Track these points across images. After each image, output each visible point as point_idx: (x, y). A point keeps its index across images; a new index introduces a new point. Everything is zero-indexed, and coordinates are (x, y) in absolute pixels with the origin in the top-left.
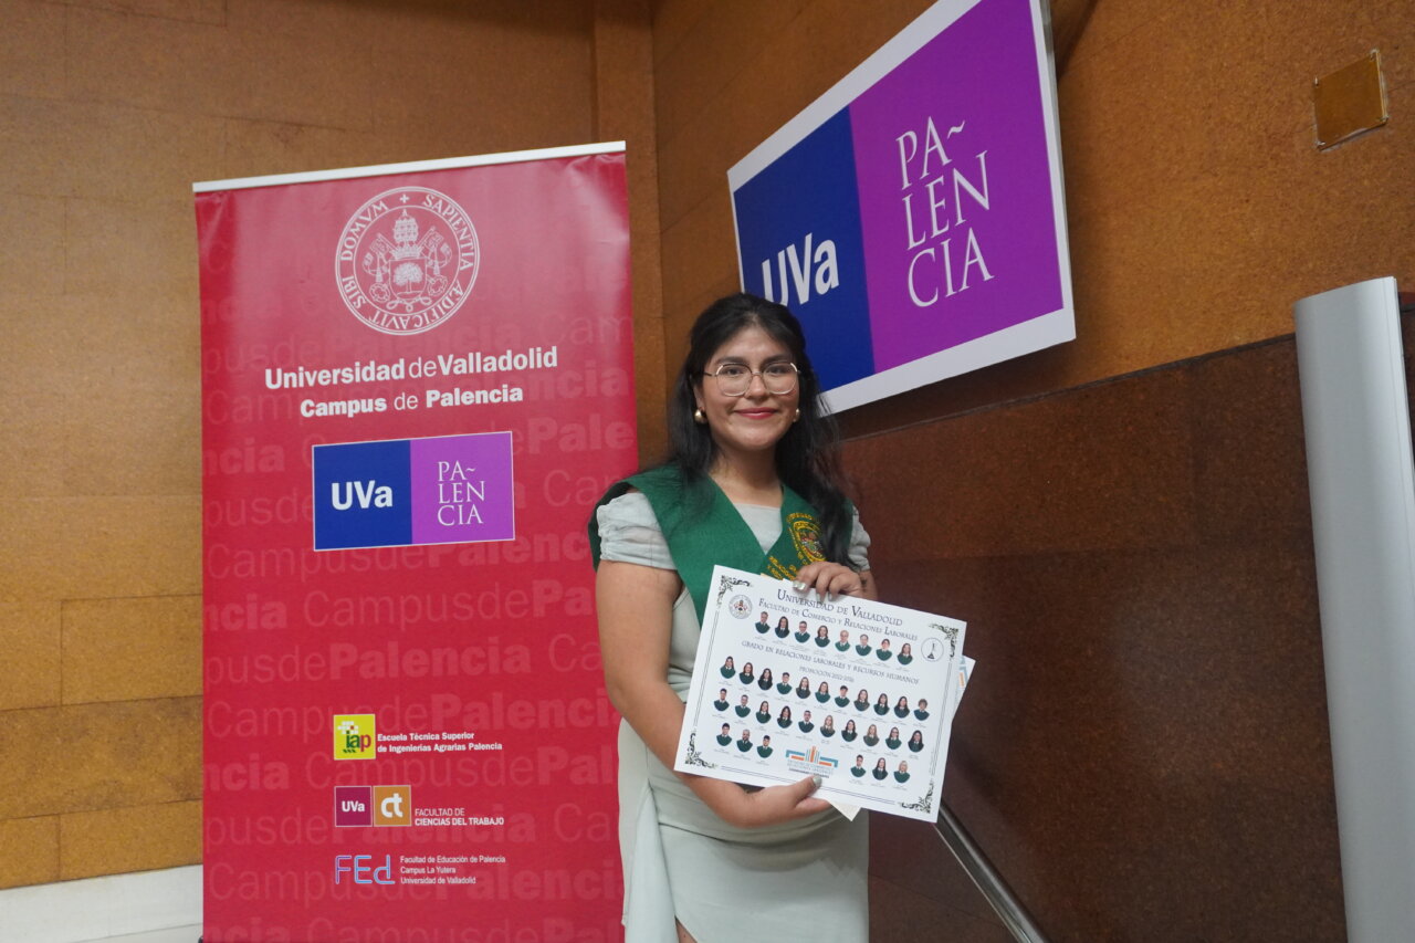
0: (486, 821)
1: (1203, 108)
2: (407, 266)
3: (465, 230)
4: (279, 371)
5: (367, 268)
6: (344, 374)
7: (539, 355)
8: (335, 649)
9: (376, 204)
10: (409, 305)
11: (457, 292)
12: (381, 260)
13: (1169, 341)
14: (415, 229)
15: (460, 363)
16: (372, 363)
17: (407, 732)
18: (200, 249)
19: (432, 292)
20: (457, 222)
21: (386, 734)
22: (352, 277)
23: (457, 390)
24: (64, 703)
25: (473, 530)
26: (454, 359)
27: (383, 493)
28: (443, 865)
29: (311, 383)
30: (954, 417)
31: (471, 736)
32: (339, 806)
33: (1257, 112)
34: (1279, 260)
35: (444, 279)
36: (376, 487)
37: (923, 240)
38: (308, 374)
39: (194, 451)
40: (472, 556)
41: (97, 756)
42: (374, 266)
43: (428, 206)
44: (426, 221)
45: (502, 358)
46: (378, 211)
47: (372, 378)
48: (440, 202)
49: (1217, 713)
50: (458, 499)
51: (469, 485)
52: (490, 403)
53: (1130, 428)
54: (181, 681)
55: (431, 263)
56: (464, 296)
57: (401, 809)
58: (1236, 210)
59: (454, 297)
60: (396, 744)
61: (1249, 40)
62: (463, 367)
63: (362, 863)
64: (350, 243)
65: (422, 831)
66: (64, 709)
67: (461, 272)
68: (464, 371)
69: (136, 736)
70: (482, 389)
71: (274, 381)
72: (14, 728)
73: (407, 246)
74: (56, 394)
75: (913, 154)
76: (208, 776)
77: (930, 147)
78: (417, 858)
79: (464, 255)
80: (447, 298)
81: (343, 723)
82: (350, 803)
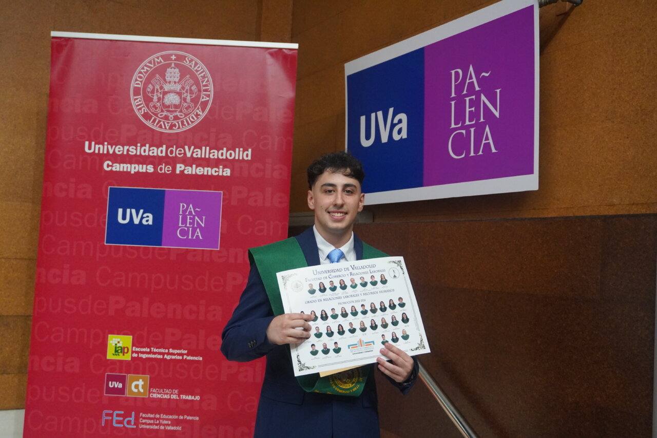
0: (190, 398)
1: (611, 89)
2: (172, 94)
3: (206, 79)
4: (93, 143)
5: (148, 92)
6: (130, 149)
7: (241, 153)
8: (112, 299)
9: (157, 58)
10: (171, 116)
11: (199, 113)
12: (157, 89)
13: (580, 196)
14: (178, 75)
15: (197, 151)
16: (147, 145)
17: (149, 347)
19: (185, 111)
20: (202, 75)
21: (138, 347)
22: (140, 97)
23: (194, 166)
25: (197, 242)
26: (194, 149)
27: (148, 217)
28: (164, 419)
29: (111, 152)
31: (186, 352)
32: (108, 384)
33: (637, 97)
34: (640, 168)
35: (192, 105)
36: (143, 213)
37: (460, 125)
38: (109, 147)
40: (194, 256)
42: (153, 92)
43: (186, 63)
44: (185, 72)
45: (221, 152)
46: (157, 62)
47: (147, 154)
48: (194, 62)
50: (190, 224)
51: (196, 218)
52: (212, 175)
53: (571, 242)
54: (5, 306)
55: (185, 95)
56: (203, 115)
57: (142, 388)
58: (622, 141)
59: (197, 115)
60: (143, 353)
61: (637, 62)
62: (198, 154)
63: (118, 415)
64: (140, 77)
65: (154, 400)
67: (202, 102)
68: (199, 156)
70: (208, 167)
71: (90, 148)
73: (173, 84)
75: (459, 82)
76: (32, 362)
77: (469, 80)
78: (149, 414)
79: (204, 93)
80: (193, 115)
81: (114, 339)
82: (114, 383)
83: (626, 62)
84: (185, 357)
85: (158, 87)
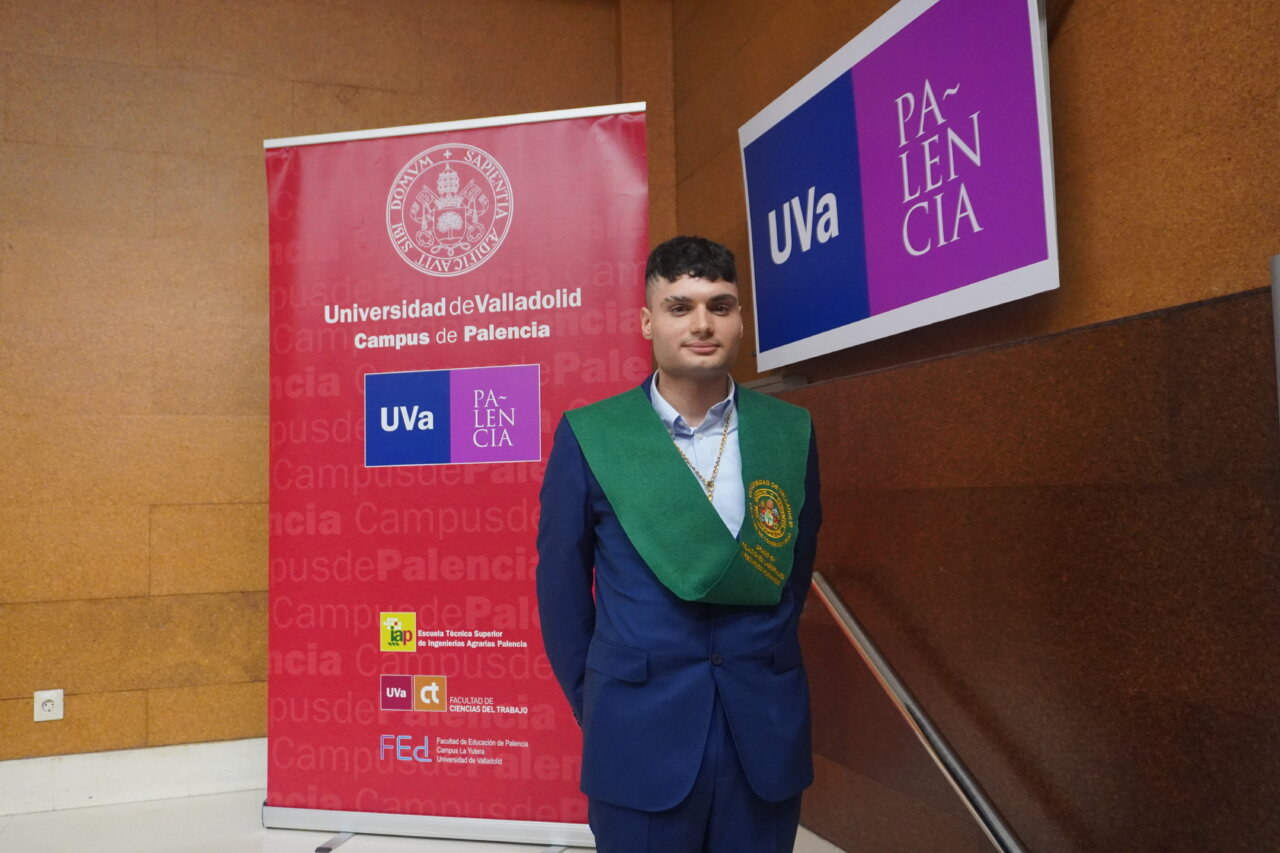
0: (512, 710)
1: (1189, 71)
2: (449, 214)
3: (501, 182)
4: (336, 307)
5: (413, 216)
6: (393, 311)
7: (565, 296)
8: (382, 553)
9: (422, 159)
11: (493, 238)
12: (426, 209)
13: (1148, 290)
14: (456, 182)
15: (495, 302)
16: (417, 301)
17: (443, 630)
18: (270, 198)
19: (471, 238)
20: (494, 175)
21: (426, 631)
22: (400, 225)
23: (492, 327)
24: (152, 594)
25: (504, 452)
26: (489, 299)
27: (426, 417)
28: (473, 747)
29: (364, 318)
30: (941, 359)
31: (500, 634)
32: (384, 692)
33: (1241, 75)
34: (1258, 215)
35: (481, 227)
36: (418, 413)
37: (917, 195)
38: (361, 310)
39: (263, 377)
40: (503, 475)
41: (179, 640)
42: (419, 214)
43: (468, 161)
44: (466, 175)
45: (532, 298)
46: (424, 166)
47: (417, 315)
48: (479, 157)
49: (1184, 640)
50: (491, 423)
51: (501, 411)
52: (521, 338)
55: (470, 212)
56: (499, 242)
57: (437, 697)
58: (1218, 168)
59: (490, 243)
60: (435, 639)
61: (1236, 5)
62: (497, 305)
63: (403, 742)
64: (399, 193)
65: (455, 716)
66: (152, 598)
67: (497, 220)
68: (498, 309)
69: (212, 625)
70: (513, 325)
71: (332, 317)
72: (110, 614)
73: (449, 197)
74: (146, 325)
75: (911, 114)
76: (273, 661)
77: (926, 108)
78: (451, 740)
79: (500, 205)
80: (484, 244)
81: (388, 619)
82: (394, 690)
83: (1213, 11)
84: (500, 643)
85: (426, 205)
